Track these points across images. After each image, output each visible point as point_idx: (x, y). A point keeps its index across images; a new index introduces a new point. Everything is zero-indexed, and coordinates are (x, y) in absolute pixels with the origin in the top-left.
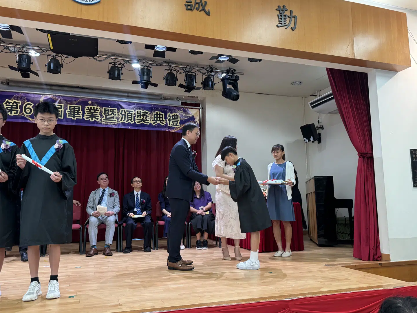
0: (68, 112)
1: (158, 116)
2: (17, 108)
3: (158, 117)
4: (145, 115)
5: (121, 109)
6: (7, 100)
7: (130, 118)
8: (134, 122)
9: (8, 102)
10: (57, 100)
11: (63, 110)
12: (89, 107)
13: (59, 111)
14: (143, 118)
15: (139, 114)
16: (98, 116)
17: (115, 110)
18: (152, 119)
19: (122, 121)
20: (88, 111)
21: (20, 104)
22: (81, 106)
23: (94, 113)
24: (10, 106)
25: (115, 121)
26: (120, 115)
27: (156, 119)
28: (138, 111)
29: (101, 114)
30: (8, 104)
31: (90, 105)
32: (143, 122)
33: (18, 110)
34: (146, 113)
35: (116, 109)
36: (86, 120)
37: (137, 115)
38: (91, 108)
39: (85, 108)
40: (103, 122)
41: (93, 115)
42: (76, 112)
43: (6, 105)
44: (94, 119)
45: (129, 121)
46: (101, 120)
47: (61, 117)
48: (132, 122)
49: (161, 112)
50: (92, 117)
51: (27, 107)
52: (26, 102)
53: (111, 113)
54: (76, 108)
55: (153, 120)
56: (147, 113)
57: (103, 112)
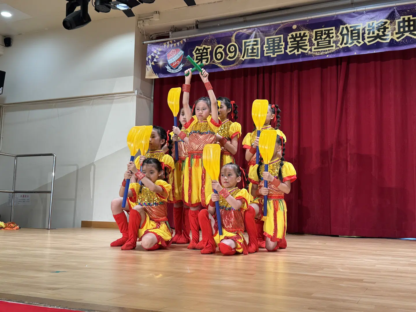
0: (266, 47)
1: (406, 24)
2: (207, 55)
3: (407, 26)
4: (383, 27)
5: (341, 27)
6: (197, 47)
7: (357, 38)
8: (362, 43)
9: (197, 48)
10: (252, 33)
11: (259, 46)
12: (294, 33)
13: (255, 49)
14: (378, 32)
15: (371, 28)
16: (306, 45)
17: (332, 29)
18: (395, 32)
19: (343, 45)
20: (293, 40)
21: (210, 49)
22: (282, 36)
23: (300, 42)
24: (200, 55)
25: (332, 46)
26: (340, 35)
27: (402, 30)
28: (369, 23)
29: (310, 41)
30: (198, 52)
31: (295, 32)
32: (378, 40)
33: (208, 58)
34: (383, 24)
35: (334, 28)
36: (289, 54)
37: (368, 30)
38: (296, 34)
39: (288, 37)
40: (314, 52)
41: (300, 45)
42: (276, 46)
43: (196, 54)
44: (300, 50)
45: (355, 42)
46: (311, 50)
47: (257, 56)
48: (359, 43)
49: (411, 16)
50: (298, 48)
51: (218, 51)
52: (216, 46)
53: (326, 35)
54: (276, 39)
55: (397, 33)
56: (386, 23)
57: (314, 38)
